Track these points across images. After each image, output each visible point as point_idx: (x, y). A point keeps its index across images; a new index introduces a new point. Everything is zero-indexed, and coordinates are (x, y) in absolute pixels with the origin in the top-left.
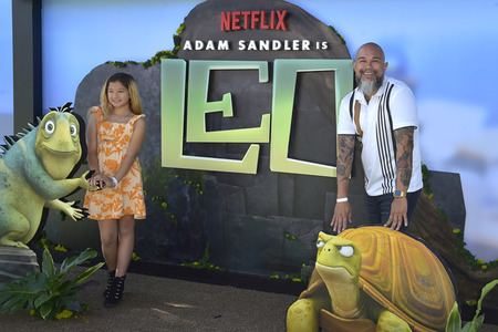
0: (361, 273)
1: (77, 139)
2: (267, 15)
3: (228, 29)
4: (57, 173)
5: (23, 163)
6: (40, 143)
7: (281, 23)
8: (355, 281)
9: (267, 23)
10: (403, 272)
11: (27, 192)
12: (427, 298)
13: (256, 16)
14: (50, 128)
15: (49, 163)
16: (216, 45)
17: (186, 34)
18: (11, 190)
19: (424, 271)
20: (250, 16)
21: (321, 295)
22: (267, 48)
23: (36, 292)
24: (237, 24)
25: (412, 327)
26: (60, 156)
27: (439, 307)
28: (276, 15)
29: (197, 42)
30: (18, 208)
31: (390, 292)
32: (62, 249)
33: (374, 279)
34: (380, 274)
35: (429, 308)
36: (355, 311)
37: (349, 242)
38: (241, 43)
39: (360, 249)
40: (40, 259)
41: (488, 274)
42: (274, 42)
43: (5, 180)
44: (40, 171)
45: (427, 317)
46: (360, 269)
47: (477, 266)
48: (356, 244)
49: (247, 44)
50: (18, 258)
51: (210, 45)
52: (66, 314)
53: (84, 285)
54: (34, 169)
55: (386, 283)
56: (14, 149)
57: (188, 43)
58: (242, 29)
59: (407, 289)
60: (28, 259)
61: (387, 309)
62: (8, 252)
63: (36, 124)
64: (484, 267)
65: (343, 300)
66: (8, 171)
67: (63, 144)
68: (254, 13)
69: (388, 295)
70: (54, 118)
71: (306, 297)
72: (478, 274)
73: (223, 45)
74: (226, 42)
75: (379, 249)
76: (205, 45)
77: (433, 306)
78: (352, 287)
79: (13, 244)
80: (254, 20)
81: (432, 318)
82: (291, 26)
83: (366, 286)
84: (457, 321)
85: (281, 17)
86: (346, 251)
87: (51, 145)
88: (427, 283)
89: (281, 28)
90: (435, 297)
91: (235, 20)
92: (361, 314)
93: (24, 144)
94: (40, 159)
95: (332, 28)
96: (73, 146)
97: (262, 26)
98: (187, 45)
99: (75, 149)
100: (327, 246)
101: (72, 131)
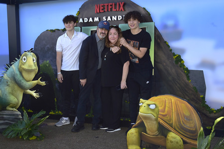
0: (159, 116)
1: (36, 63)
2: (115, 5)
3: (98, 12)
4: (28, 79)
5: (14, 75)
6: (21, 66)
7: (122, 8)
8: (156, 120)
9: (115, 8)
10: (178, 115)
11: (16, 87)
12: (189, 126)
13: (111, 5)
14: (25, 60)
15: (25, 74)
16: (93, 19)
17: (80, 15)
18: (10, 87)
19: (187, 114)
20: (108, 6)
21: (142, 126)
22: (115, 19)
23: (21, 129)
24: (102, 10)
25: (182, 139)
26: (29, 71)
27: (194, 129)
28: (119, 4)
29: (85, 19)
30: (13, 94)
31: (172, 124)
32: (31, 111)
33: (165, 118)
34: (168, 116)
35: (189, 130)
36: (157, 133)
37: (153, 103)
38: (104, 18)
39: (158, 105)
40: (22, 115)
41: (216, 115)
42: (119, 16)
43: (7, 83)
44: (21, 78)
45: (189, 134)
46: (159, 114)
47: (212, 111)
48: (156, 103)
49: (107, 18)
50: (14, 115)
51: (91, 20)
52: (34, 138)
53: (41, 125)
54: (19, 77)
55: (170, 120)
56: (10, 69)
57: (81, 19)
58: (104, 11)
59: (179, 122)
60: (18, 115)
61: (171, 131)
62: (9, 113)
63: (19, 58)
64: (215, 112)
65: (151, 128)
66: (8, 79)
67: (30, 66)
68: (110, 4)
69: (171, 125)
70: (26, 55)
71: (135, 127)
72: (212, 115)
73: (96, 19)
74: (98, 18)
75: (167, 105)
76: (89, 20)
77: (191, 129)
78: (155, 122)
79: (11, 109)
80: (110, 7)
81: (191, 134)
82: (126, 9)
83: (161, 121)
84: (202, 135)
85: (122, 5)
86: (152, 107)
87: (25, 67)
88: (189, 119)
89: (121, 10)
90: (192, 125)
91: (101, 8)
92: (159, 134)
93: (14, 67)
94: (21, 73)
95: (144, 9)
96: (34, 67)
97: (113, 10)
98: (81, 20)
99: (35, 68)
100: (144, 105)
101: (34, 60)
